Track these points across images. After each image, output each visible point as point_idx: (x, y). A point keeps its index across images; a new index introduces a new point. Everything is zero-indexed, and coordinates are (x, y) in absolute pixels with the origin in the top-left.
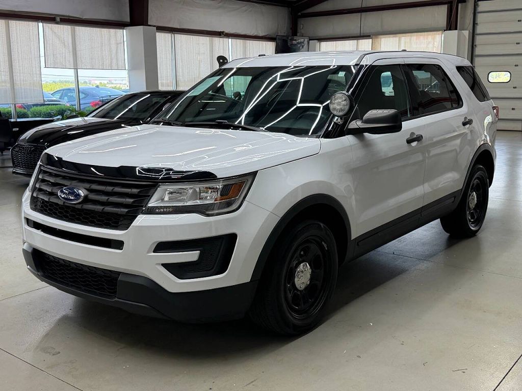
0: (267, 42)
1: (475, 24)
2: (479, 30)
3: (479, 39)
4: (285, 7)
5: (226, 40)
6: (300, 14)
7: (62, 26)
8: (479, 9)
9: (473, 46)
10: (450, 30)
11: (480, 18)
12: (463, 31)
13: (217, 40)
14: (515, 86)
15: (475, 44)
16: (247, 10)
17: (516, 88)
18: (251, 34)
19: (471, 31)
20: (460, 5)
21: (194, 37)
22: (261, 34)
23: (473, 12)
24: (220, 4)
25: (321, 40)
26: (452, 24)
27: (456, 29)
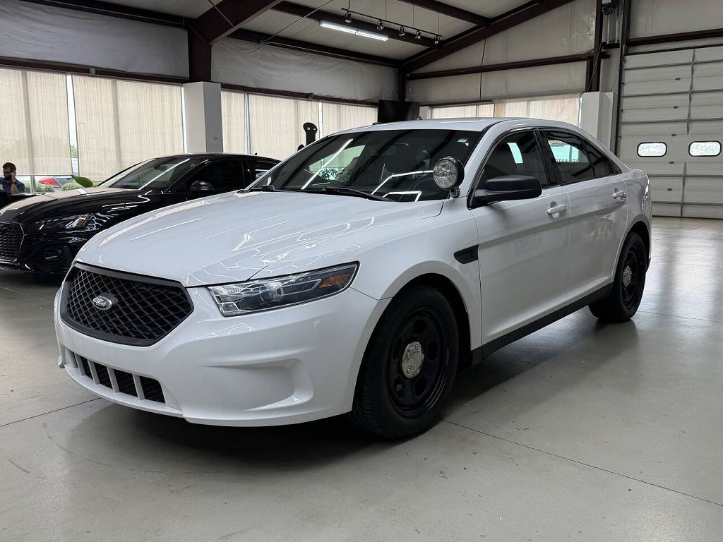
0: (367, 108)
1: (621, 84)
2: (627, 90)
3: (626, 103)
4: (390, 66)
5: (314, 103)
6: (408, 75)
7: (98, 79)
8: (627, 65)
9: (618, 111)
10: (590, 91)
11: (628, 76)
12: (606, 93)
13: (303, 104)
14: (672, 161)
15: (621, 109)
16: (342, 69)
17: (673, 163)
18: (348, 98)
19: (617, 93)
20: (602, 61)
21: (273, 98)
22: (360, 99)
23: (619, 69)
24: (308, 61)
25: (433, 105)
26: (592, 84)
27: (598, 90)
